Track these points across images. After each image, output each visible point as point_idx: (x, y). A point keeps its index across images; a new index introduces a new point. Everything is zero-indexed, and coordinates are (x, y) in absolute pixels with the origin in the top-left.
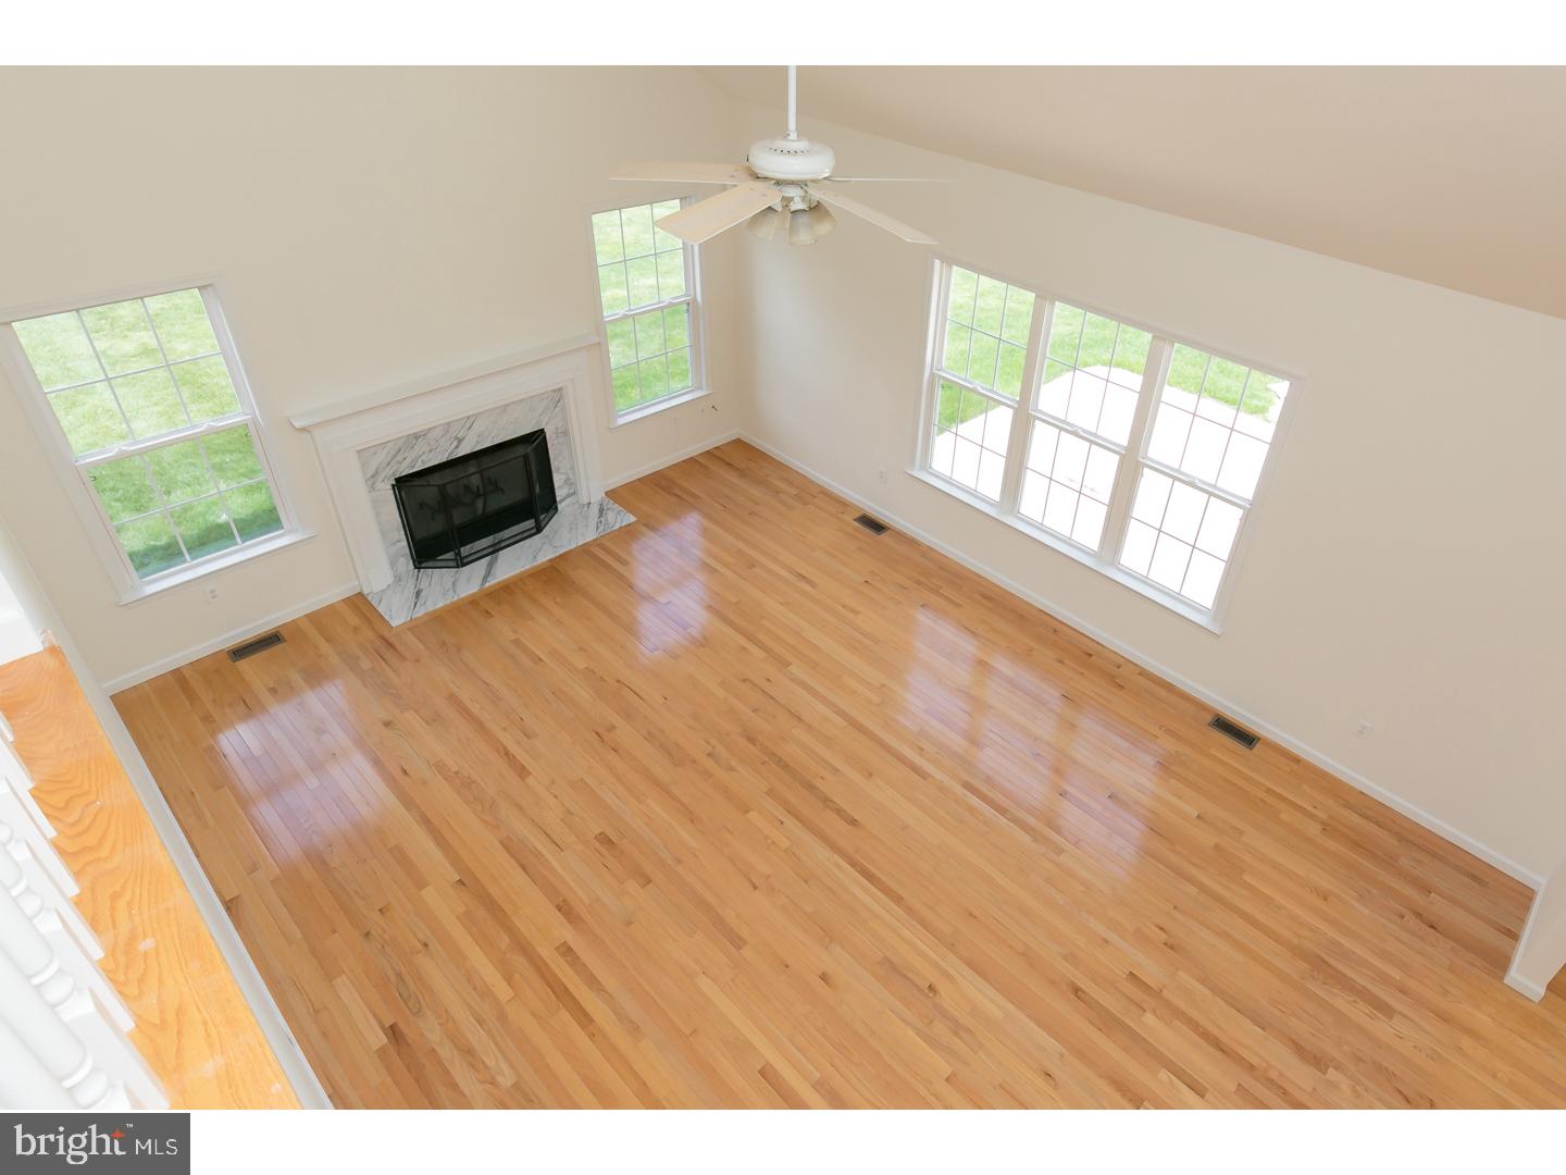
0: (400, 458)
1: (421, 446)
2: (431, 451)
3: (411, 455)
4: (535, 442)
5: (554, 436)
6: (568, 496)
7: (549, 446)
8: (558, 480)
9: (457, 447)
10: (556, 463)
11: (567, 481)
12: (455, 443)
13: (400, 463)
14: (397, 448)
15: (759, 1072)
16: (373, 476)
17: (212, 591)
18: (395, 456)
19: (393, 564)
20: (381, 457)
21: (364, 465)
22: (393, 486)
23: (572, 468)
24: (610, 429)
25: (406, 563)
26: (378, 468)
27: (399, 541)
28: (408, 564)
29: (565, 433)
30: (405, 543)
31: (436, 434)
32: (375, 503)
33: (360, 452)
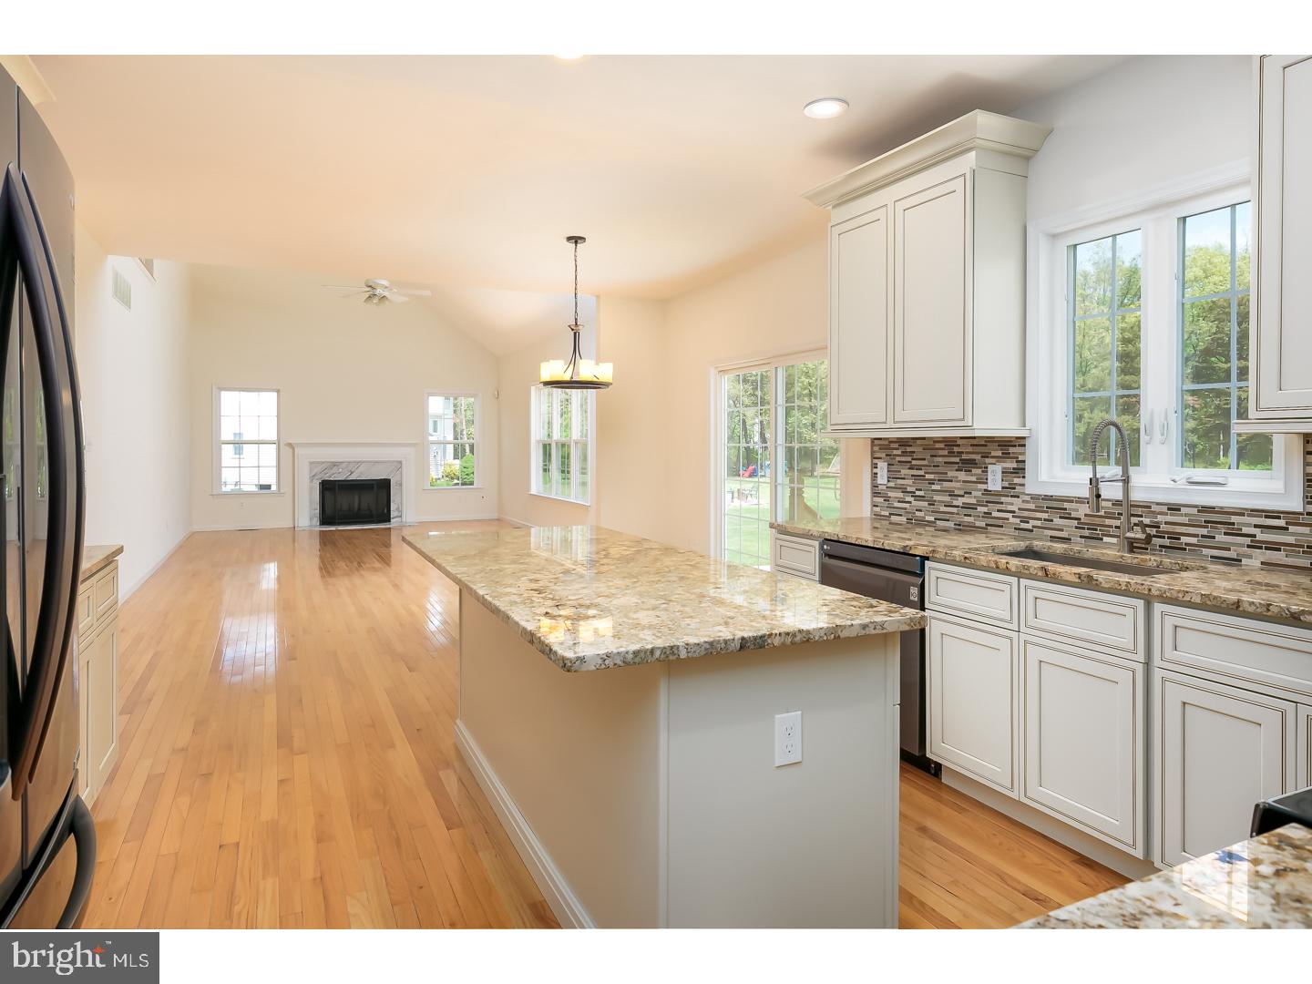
0: (325, 472)
1: (335, 469)
2: (339, 473)
3: (332, 472)
4: (384, 485)
5: (395, 484)
6: (397, 517)
7: (391, 488)
8: (393, 506)
9: (350, 475)
10: (394, 498)
11: (398, 509)
12: (350, 472)
13: (325, 474)
14: (326, 467)
16: (313, 476)
18: (322, 470)
19: (311, 519)
20: (318, 469)
21: (311, 471)
22: (320, 483)
23: (401, 503)
24: (424, 489)
25: (316, 521)
26: (316, 473)
27: (316, 509)
28: (318, 521)
29: (400, 485)
30: (319, 511)
31: (344, 465)
32: (311, 489)
33: (311, 463)
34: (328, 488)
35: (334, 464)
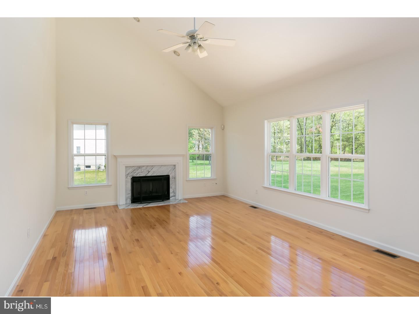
0: (134, 172)
1: (140, 170)
2: (142, 172)
3: (137, 172)
4: (166, 178)
5: (172, 178)
6: (173, 196)
7: (170, 180)
8: (171, 190)
9: (148, 173)
10: (171, 186)
11: (173, 192)
12: (148, 172)
13: (134, 173)
14: (134, 169)
15: (142, 287)
16: (128, 174)
17: (86, 192)
18: (133, 171)
19: (126, 200)
20: (130, 170)
21: (126, 171)
22: (131, 178)
23: (175, 188)
24: (187, 181)
25: (129, 201)
26: (129, 173)
27: (129, 194)
28: (130, 201)
29: (175, 178)
30: (130, 195)
31: (144, 168)
32: (126, 181)
33: (126, 167)
34: (135, 181)
35: (140, 167)
